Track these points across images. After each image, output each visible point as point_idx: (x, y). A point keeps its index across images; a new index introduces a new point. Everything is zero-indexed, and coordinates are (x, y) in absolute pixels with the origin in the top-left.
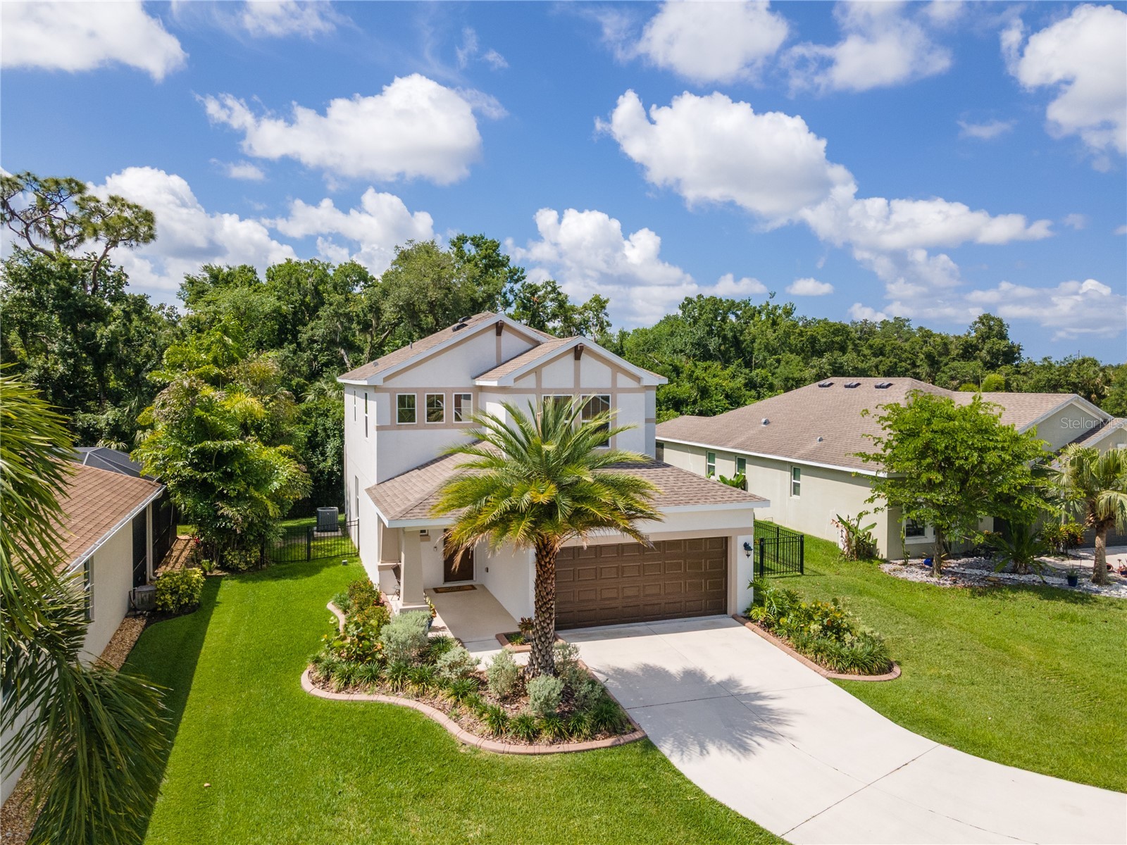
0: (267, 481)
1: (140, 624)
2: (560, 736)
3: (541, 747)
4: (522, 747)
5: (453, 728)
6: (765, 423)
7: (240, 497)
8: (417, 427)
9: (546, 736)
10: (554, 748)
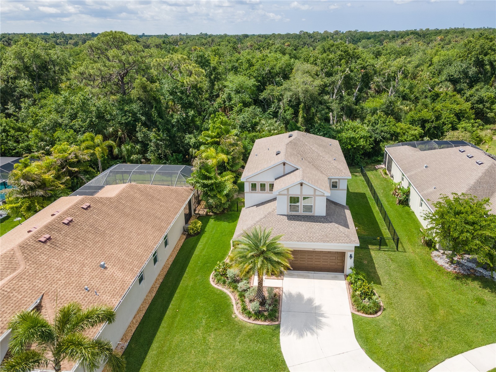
0: (223, 190)
1: (185, 237)
2: (256, 319)
3: (251, 321)
4: (246, 319)
5: (235, 307)
6: (426, 167)
7: (215, 196)
8: (257, 193)
9: (253, 318)
10: (254, 322)
